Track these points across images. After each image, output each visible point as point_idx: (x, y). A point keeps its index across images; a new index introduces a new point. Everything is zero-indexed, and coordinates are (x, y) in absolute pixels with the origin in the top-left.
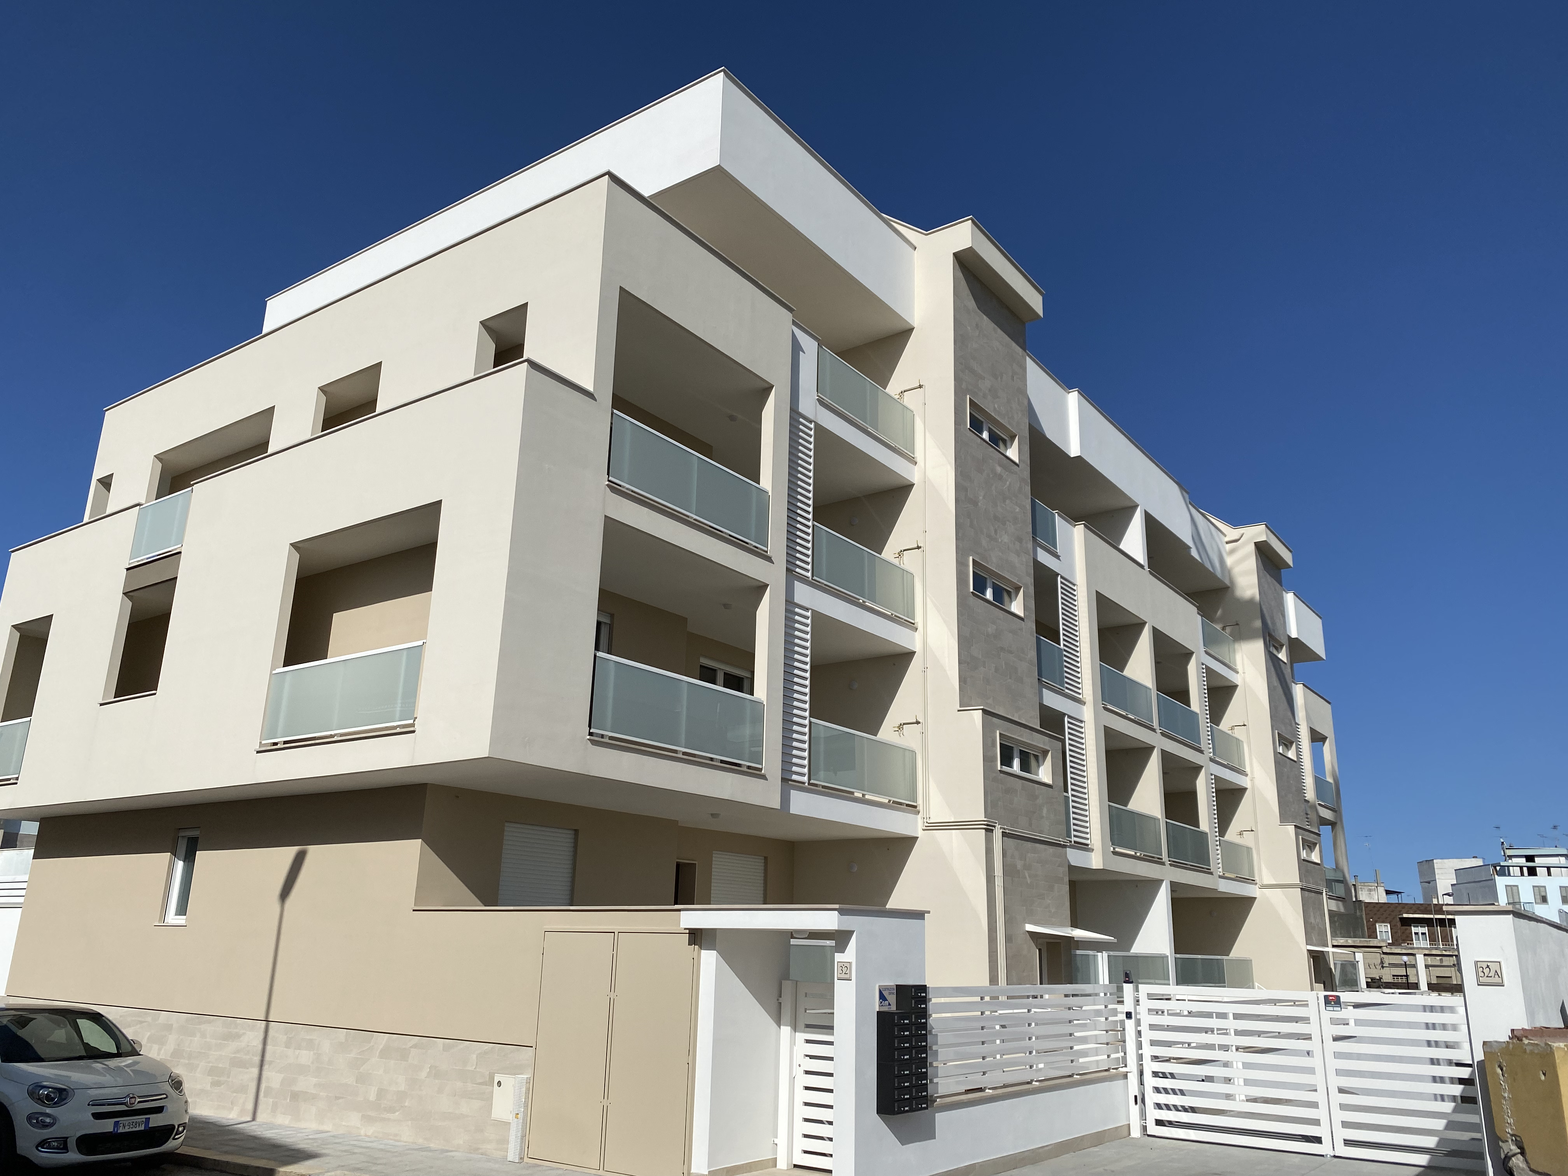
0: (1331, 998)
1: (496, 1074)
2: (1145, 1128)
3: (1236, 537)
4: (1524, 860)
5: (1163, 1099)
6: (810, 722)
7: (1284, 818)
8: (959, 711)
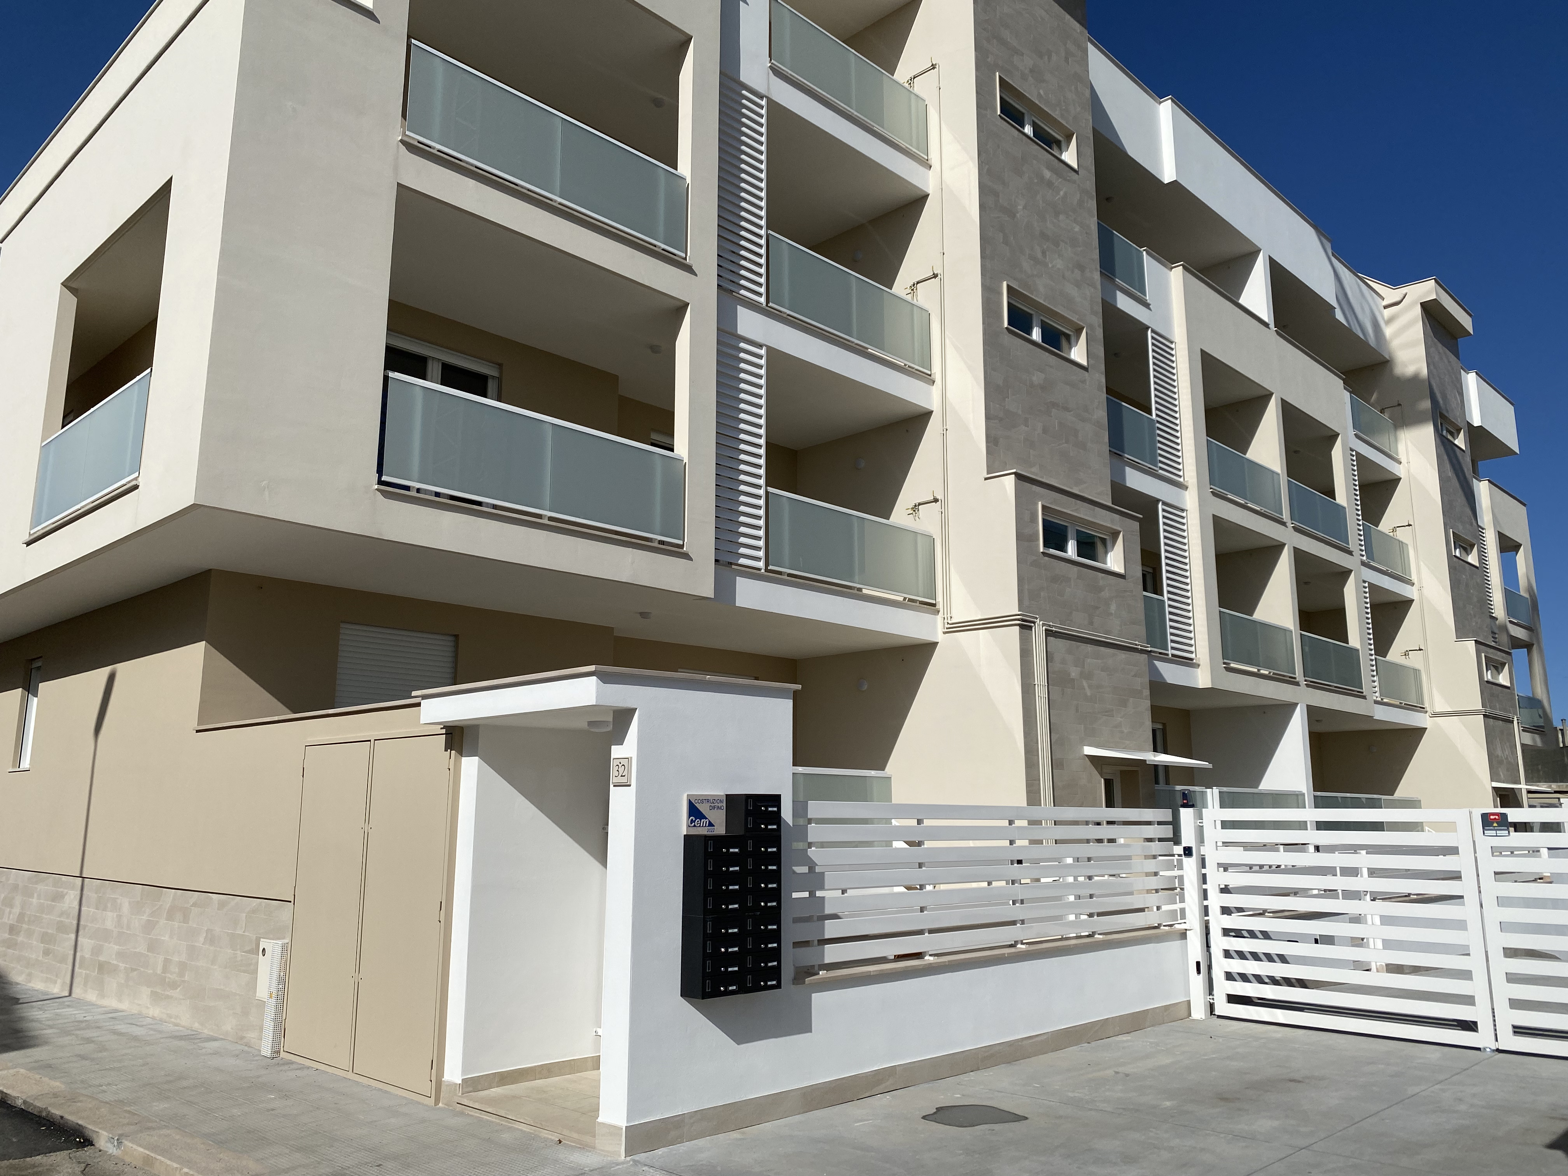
0: (1492, 817)
1: (262, 940)
2: (1212, 1007)
3: (1398, 299)
5: (1237, 966)
6: (767, 493)
7: (1461, 632)
8: (986, 479)
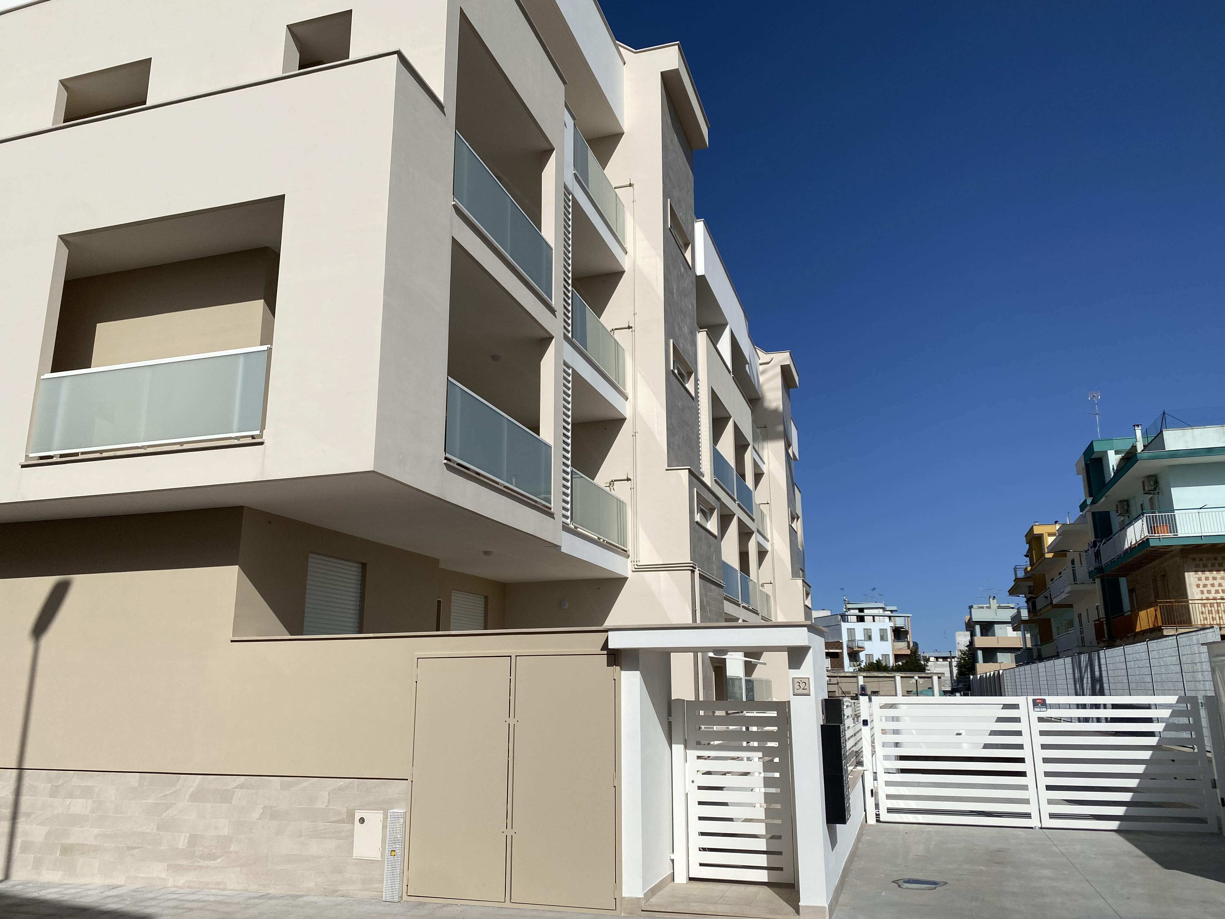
0: (1038, 701)
1: (356, 811)
3: (768, 361)
4: (857, 611)
6: (572, 470)
7: (795, 575)
8: (666, 470)
